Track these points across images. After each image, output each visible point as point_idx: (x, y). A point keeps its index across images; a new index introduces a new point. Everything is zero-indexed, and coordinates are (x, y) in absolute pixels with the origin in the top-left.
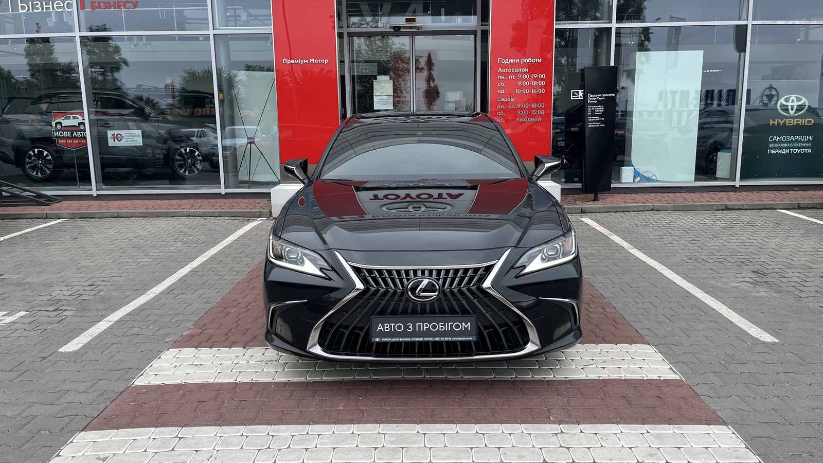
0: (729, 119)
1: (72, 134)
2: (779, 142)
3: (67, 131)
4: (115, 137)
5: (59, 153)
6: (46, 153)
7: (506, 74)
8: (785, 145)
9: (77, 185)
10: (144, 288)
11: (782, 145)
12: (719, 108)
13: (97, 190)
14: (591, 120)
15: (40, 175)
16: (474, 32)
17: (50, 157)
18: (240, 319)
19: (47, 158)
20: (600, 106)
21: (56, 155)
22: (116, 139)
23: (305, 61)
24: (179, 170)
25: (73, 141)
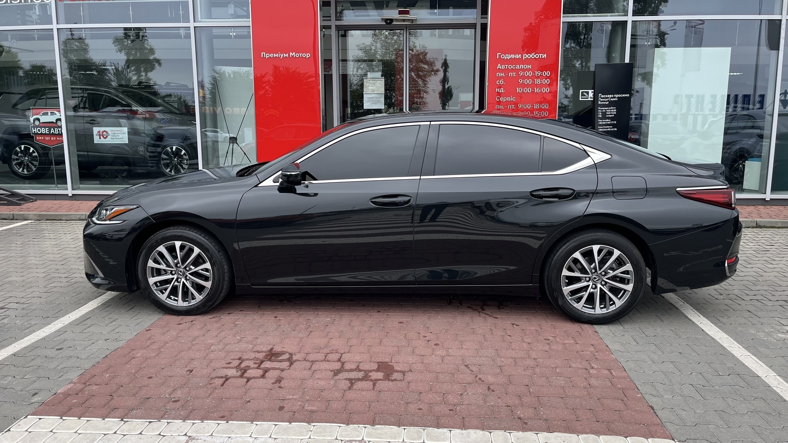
0: (756, 124)
1: (50, 131)
3: (45, 127)
4: (100, 135)
5: (44, 151)
6: (32, 149)
7: (506, 71)
9: (55, 184)
10: (57, 315)
12: (745, 112)
13: (73, 189)
14: (601, 123)
15: (26, 172)
16: (472, 26)
17: (36, 154)
18: (141, 368)
19: (33, 155)
20: (612, 108)
21: (42, 152)
22: (101, 137)
23: (285, 55)
24: (165, 169)
25: (51, 138)
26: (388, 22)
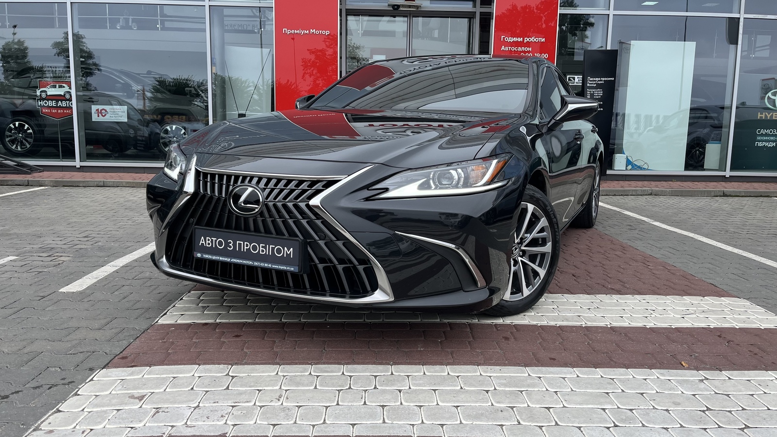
1: (57, 104)
2: (766, 135)
3: (52, 100)
5: (40, 129)
6: (26, 126)
8: (772, 138)
9: (59, 159)
11: (769, 138)
13: (80, 161)
15: (19, 149)
17: (31, 131)
19: (28, 131)
20: (599, 90)
21: (37, 129)
22: (100, 114)
23: (305, 31)
24: (164, 148)
25: (57, 111)
26: (396, 7)
